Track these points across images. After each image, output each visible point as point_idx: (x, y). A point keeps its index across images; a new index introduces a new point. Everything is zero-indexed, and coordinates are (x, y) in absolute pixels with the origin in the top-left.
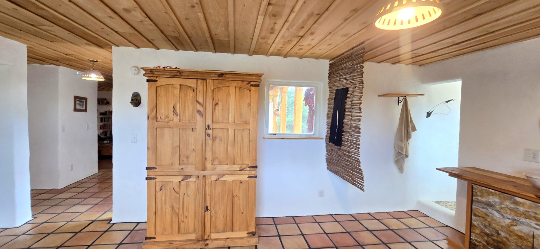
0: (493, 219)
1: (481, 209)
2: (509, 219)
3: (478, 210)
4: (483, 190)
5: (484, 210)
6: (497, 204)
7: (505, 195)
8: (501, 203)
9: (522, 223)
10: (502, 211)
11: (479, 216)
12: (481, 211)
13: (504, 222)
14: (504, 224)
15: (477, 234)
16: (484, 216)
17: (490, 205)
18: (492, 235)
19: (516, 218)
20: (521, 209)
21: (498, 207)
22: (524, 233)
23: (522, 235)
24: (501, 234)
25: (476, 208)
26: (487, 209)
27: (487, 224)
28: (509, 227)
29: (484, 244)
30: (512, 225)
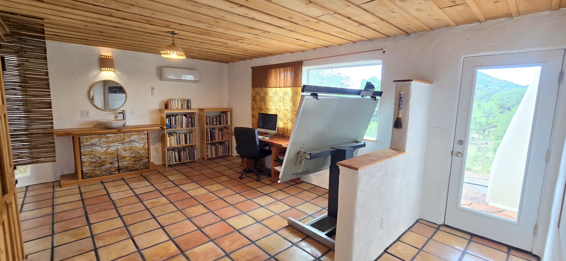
0: (96, 152)
1: (88, 150)
2: (105, 147)
3: (86, 151)
4: (87, 138)
5: (90, 149)
6: (98, 142)
7: (101, 135)
8: (100, 141)
9: (112, 146)
10: (101, 145)
11: (87, 155)
12: (88, 151)
13: (103, 150)
14: (103, 152)
15: (87, 166)
16: (90, 153)
17: (93, 145)
18: (97, 161)
19: (108, 145)
20: (110, 139)
21: (98, 144)
22: (113, 151)
23: (113, 152)
24: (102, 158)
25: (84, 151)
26: (91, 148)
27: (93, 156)
28: (106, 152)
29: (92, 169)
30: (108, 150)
